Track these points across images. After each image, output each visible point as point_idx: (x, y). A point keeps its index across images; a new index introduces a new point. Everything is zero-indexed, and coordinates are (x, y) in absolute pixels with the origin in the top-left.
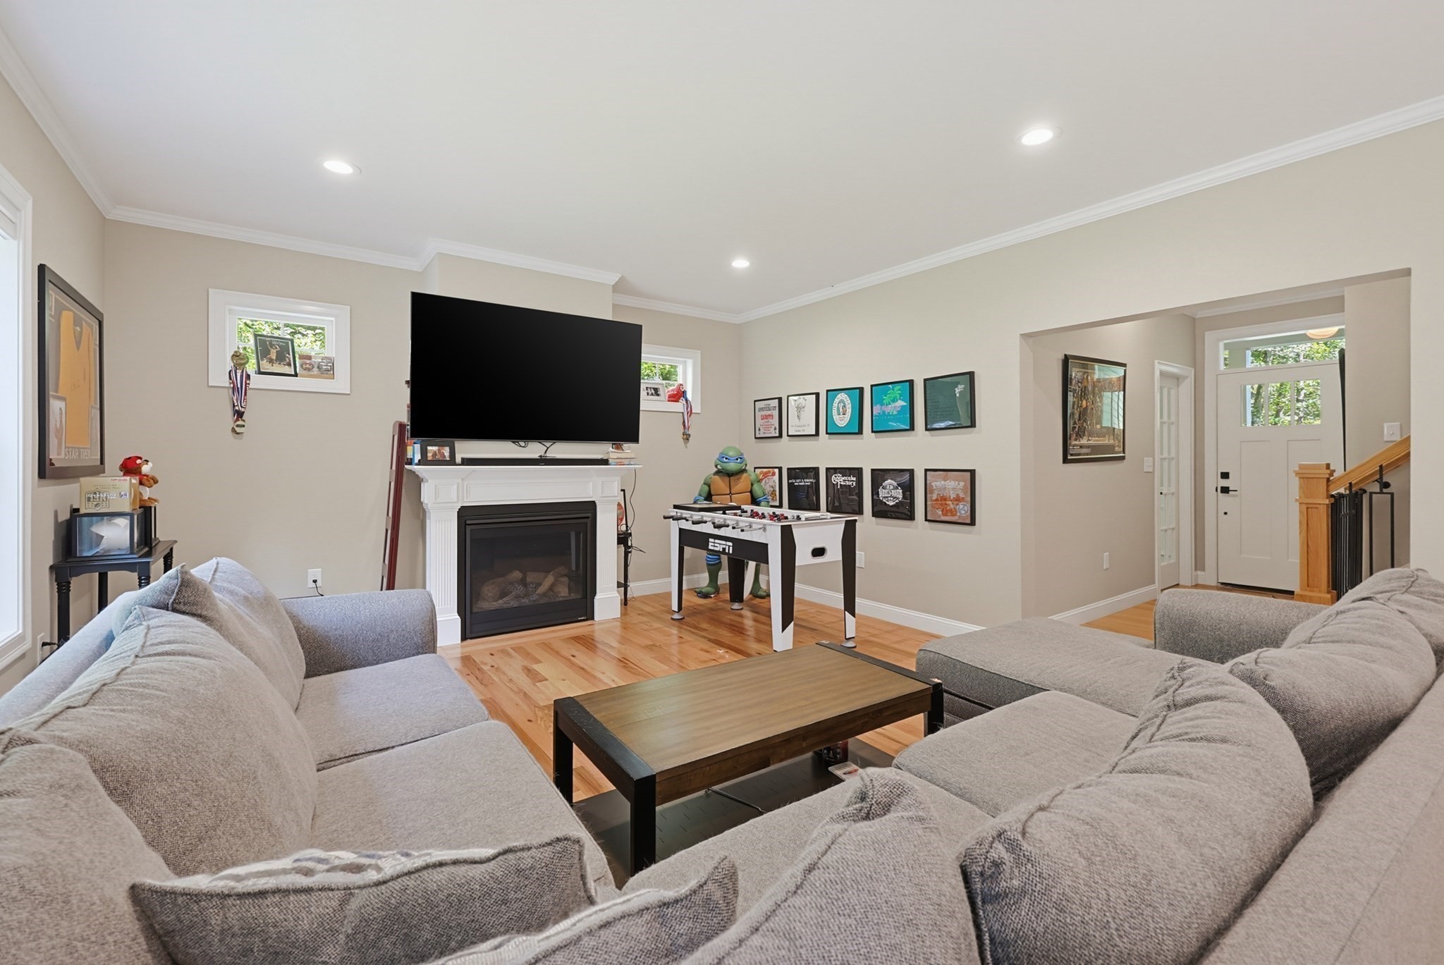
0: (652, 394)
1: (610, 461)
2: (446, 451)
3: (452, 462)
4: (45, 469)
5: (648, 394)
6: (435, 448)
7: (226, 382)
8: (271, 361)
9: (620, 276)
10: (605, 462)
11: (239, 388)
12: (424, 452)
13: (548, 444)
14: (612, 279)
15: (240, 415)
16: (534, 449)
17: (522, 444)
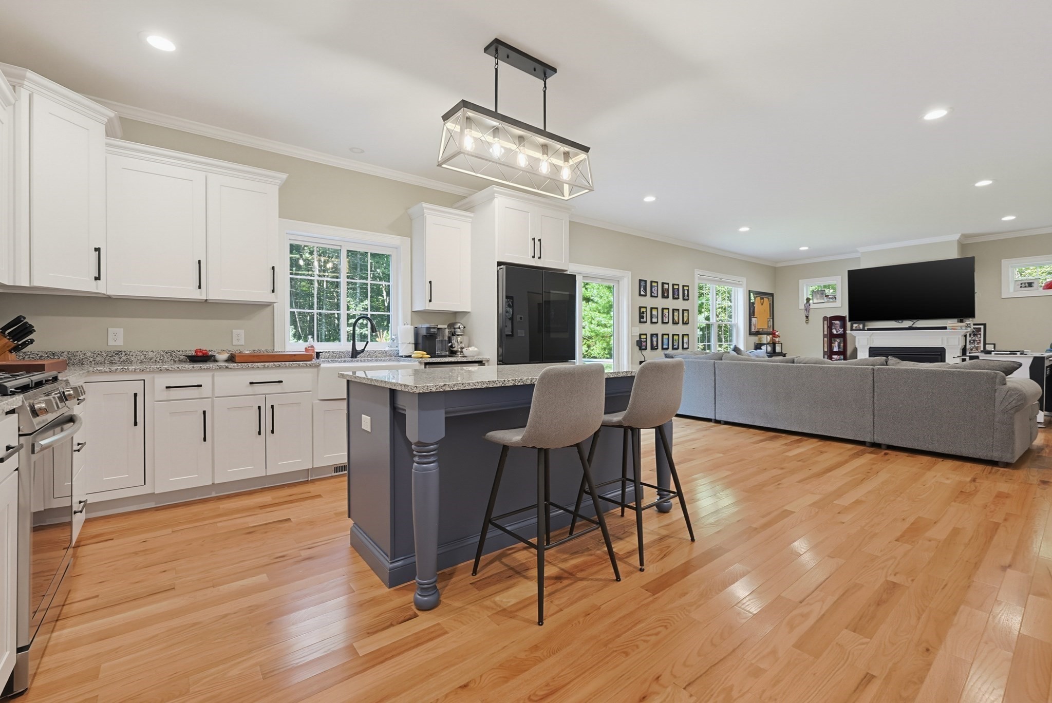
0: (1025, 287)
1: (948, 328)
2: (861, 326)
3: (863, 330)
4: (751, 333)
5: (1021, 287)
6: (856, 325)
7: (803, 307)
8: (817, 299)
9: (960, 234)
10: (945, 328)
11: (807, 309)
12: (852, 326)
13: (915, 321)
14: (957, 237)
15: (807, 317)
16: (907, 324)
17: (900, 322)
